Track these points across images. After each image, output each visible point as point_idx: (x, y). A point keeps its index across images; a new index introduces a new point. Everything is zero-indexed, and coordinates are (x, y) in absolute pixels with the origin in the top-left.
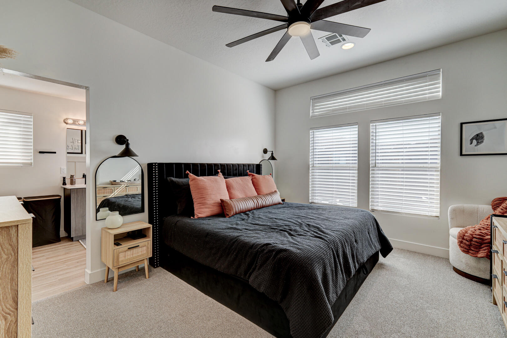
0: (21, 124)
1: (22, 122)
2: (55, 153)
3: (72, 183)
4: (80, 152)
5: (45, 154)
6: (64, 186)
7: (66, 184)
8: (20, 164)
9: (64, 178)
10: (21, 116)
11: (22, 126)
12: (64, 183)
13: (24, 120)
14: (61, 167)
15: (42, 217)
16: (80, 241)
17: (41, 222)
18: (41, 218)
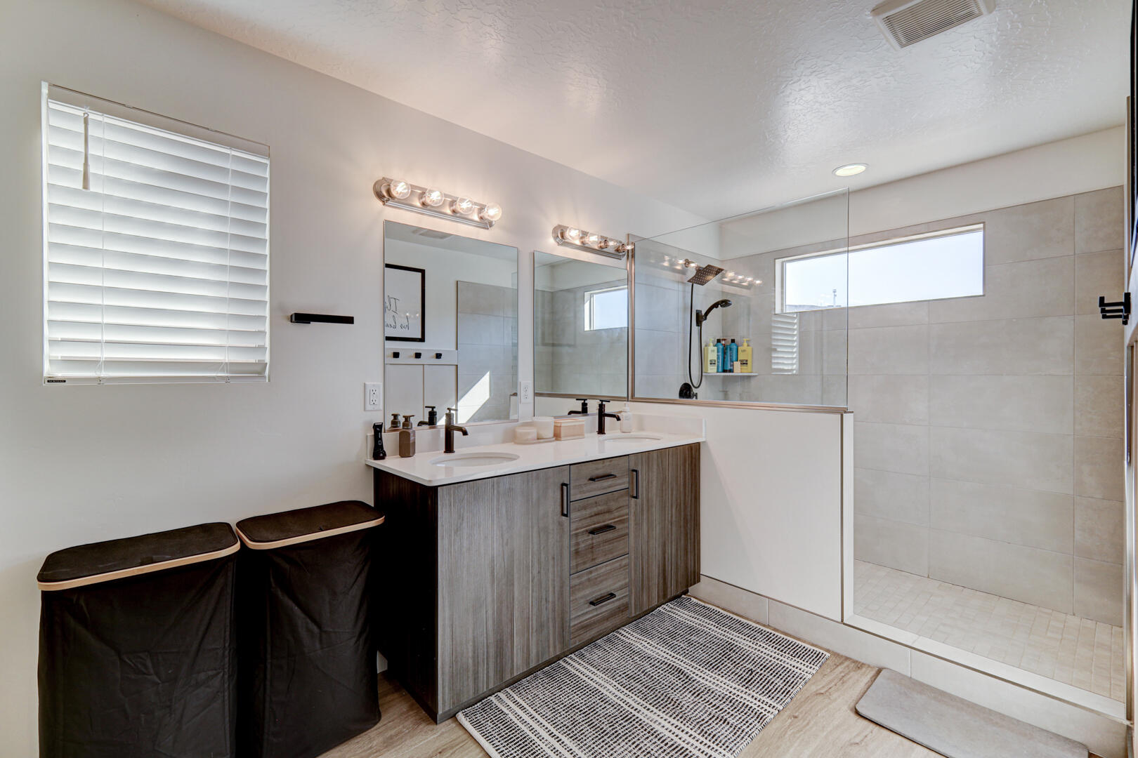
0: (223, 187)
1: (229, 181)
2: (349, 320)
3: (406, 449)
4: (420, 337)
5: (313, 324)
6: (380, 464)
7: (383, 458)
8: (222, 370)
9: (378, 429)
10: (228, 151)
11: (229, 198)
12: (379, 453)
13: (237, 190)
14: (367, 383)
15: (319, 626)
16: (460, 716)
17: (318, 646)
18: (315, 629)
